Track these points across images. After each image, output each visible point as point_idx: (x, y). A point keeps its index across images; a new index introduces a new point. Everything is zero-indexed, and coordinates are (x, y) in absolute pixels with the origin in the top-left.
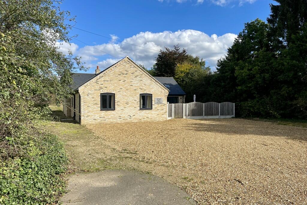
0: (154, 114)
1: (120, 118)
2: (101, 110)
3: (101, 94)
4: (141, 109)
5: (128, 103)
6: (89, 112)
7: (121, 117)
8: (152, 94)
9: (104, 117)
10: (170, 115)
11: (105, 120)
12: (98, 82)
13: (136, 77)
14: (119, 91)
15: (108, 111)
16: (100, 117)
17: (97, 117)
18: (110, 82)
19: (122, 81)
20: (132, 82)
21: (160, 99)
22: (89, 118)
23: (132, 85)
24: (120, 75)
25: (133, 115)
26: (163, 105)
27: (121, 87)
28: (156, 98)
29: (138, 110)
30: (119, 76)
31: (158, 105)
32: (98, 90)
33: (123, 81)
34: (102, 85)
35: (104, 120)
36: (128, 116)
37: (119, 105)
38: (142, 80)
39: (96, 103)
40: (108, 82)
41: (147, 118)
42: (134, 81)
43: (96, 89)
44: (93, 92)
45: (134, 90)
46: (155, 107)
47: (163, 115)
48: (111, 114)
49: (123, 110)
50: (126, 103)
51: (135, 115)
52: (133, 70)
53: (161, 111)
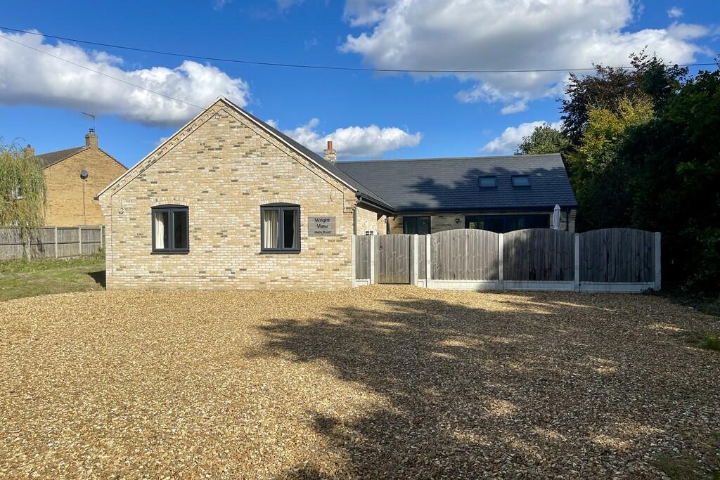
0: (306, 267)
1: (204, 277)
2: (153, 252)
3: (152, 208)
4: (264, 252)
5: (225, 234)
6: (125, 257)
7: (205, 272)
8: (299, 206)
9: (162, 272)
10: (363, 273)
11: (164, 280)
12: (144, 178)
13: (247, 154)
14: (198, 197)
15: (172, 256)
16: (150, 272)
17: (143, 270)
18: (173, 174)
19: (206, 170)
20: (236, 170)
21: (325, 221)
22: (124, 272)
23: (237, 181)
24: (203, 152)
25: (242, 267)
26: (339, 238)
27: (206, 187)
28: (314, 216)
29: (256, 254)
30: (200, 157)
31: (318, 241)
32: (145, 198)
33: (210, 171)
34: (156, 185)
35: (160, 280)
36: (226, 270)
37: (199, 239)
38: (267, 164)
39: (140, 234)
40: (171, 174)
41: (285, 280)
42: (243, 168)
43: (140, 196)
44: (133, 203)
45: (243, 194)
46: (311, 247)
47: (338, 272)
48: (177, 265)
49: (211, 254)
50: (220, 234)
51: (245, 268)
52: (239, 135)
53: (330, 259)
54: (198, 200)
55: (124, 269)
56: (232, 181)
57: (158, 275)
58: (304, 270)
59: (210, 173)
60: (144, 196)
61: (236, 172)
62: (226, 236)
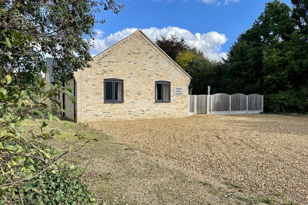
0: (173, 108)
1: (131, 114)
2: (105, 102)
3: (104, 80)
4: (156, 102)
5: (140, 93)
6: (89, 105)
7: (131, 112)
8: (170, 82)
9: (110, 112)
10: (192, 110)
11: (111, 116)
12: (101, 64)
13: (151, 58)
14: (128, 76)
15: (115, 104)
16: (103, 113)
17: (99, 112)
18: (116, 63)
19: (132, 63)
20: (145, 65)
21: (180, 89)
22: (88, 113)
24: (130, 54)
25: (147, 109)
26: (184, 96)
27: (132, 71)
28: (176, 87)
30: (129, 56)
31: (177, 97)
32: (100, 74)
33: (134, 64)
34: (107, 68)
35: (109, 116)
36: (141, 110)
37: (128, 96)
38: (158, 63)
39: (98, 93)
40: (114, 63)
41: (164, 114)
42: (148, 64)
43: (97, 73)
44: (94, 77)
45: (148, 76)
46: (174, 100)
47: (184, 110)
48: (118, 108)
49: (134, 103)
50: (138, 94)
51: (149, 109)
52: (147, 48)
53: (181, 105)
54: (128, 77)
55: (89, 112)
56: (144, 69)
57: (108, 114)
58: (171, 109)
59: (134, 65)
60: (100, 73)
61: (146, 66)
62: (141, 95)
